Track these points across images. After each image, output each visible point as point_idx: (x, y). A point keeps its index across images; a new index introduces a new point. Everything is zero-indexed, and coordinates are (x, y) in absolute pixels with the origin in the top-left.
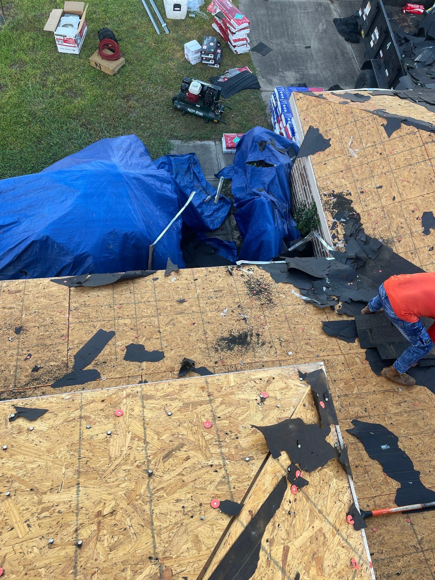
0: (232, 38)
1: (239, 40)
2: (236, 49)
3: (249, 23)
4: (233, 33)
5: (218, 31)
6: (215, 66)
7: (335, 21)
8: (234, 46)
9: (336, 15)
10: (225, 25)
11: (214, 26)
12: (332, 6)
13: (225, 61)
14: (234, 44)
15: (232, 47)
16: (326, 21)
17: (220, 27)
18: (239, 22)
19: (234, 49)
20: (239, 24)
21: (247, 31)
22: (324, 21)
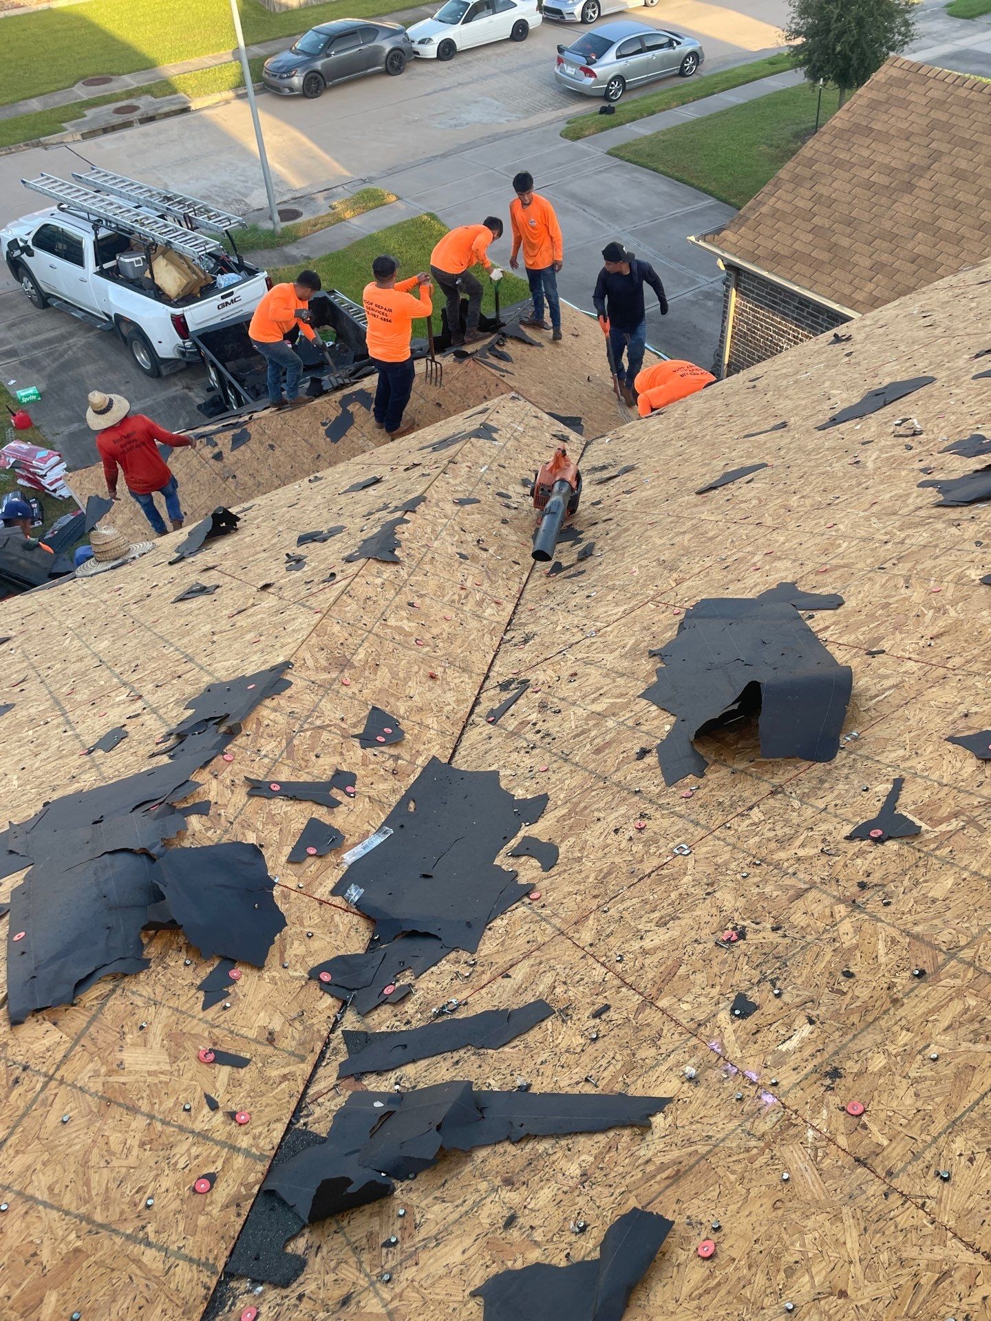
0: (45, 482)
1: (57, 480)
2: (58, 493)
3: (60, 455)
4: (43, 476)
5: (29, 485)
6: (36, 525)
7: (199, 407)
8: (55, 491)
9: (200, 401)
10: (29, 472)
11: (21, 482)
12: (191, 394)
13: (49, 514)
14: (52, 488)
15: (53, 494)
16: (188, 413)
17: (29, 480)
18: (43, 460)
19: (56, 495)
20: (45, 463)
21: (64, 465)
22: (184, 414)
